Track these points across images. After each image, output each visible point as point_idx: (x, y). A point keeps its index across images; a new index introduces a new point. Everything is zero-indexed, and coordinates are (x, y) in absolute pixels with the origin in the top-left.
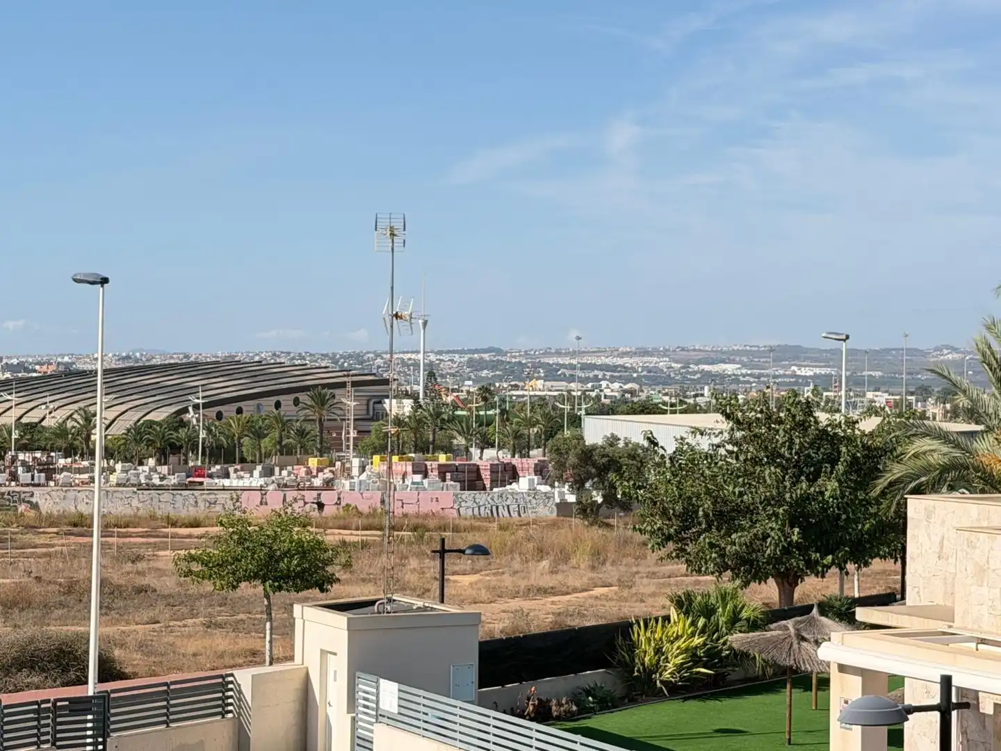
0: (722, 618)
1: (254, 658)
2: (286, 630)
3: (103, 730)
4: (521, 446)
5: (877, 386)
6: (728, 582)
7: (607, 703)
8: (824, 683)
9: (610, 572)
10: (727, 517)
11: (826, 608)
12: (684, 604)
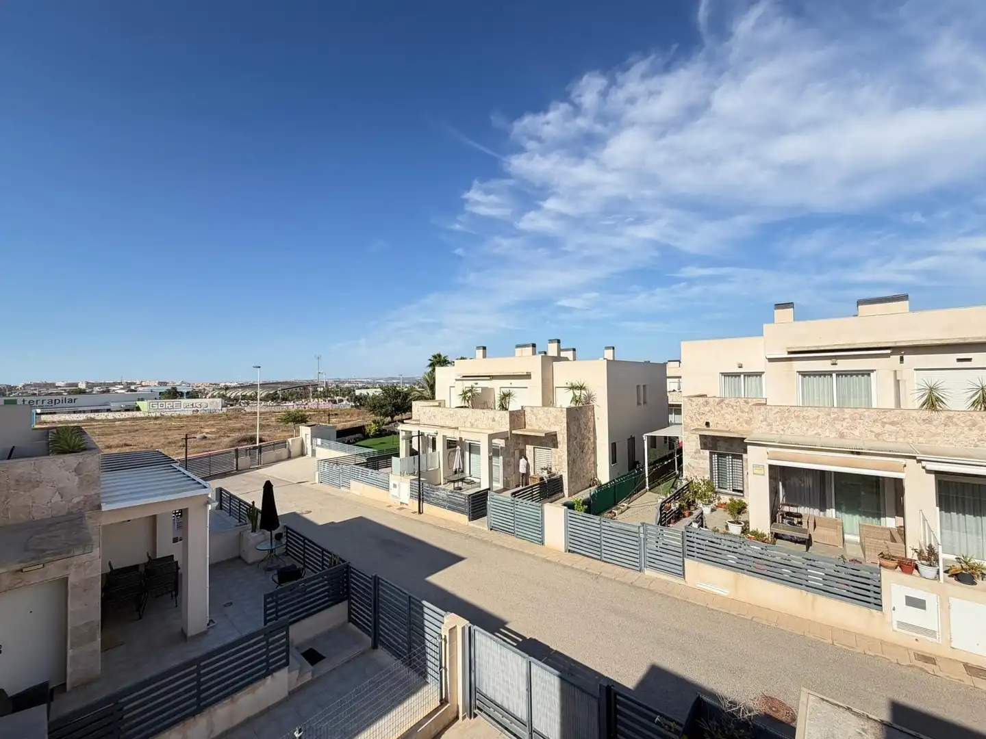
0: (381, 423)
1: (292, 436)
2: (298, 431)
3: (260, 452)
4: (344, 396)
5: (407, 383)
6: (382, 418)
7: (361, 440)
8: (399, 433)
9: (361, 417)
10: (382, 407)
11: (399, 421)
12: (374, 422)
